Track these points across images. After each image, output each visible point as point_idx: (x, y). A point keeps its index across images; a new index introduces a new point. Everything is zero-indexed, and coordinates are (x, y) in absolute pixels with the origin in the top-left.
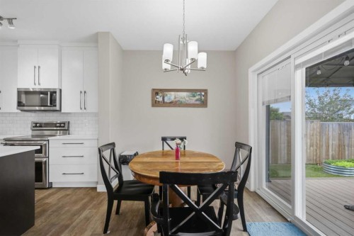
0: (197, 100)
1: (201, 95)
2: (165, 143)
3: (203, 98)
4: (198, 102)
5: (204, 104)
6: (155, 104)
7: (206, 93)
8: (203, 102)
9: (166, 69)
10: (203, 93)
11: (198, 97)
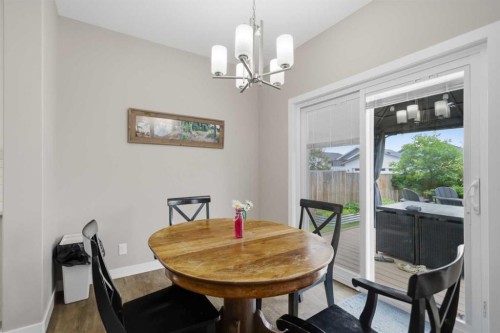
0: (209, 136)
1: (215, 128)
2: (174, 211)
3: (217, 133)
4: (210, 140)
5: (218, 143)
6: (134, 137)
7: (222, 127)
8: (218, 140)
9: (218, 73)
10: (218, 127)
11: (210, 132)
